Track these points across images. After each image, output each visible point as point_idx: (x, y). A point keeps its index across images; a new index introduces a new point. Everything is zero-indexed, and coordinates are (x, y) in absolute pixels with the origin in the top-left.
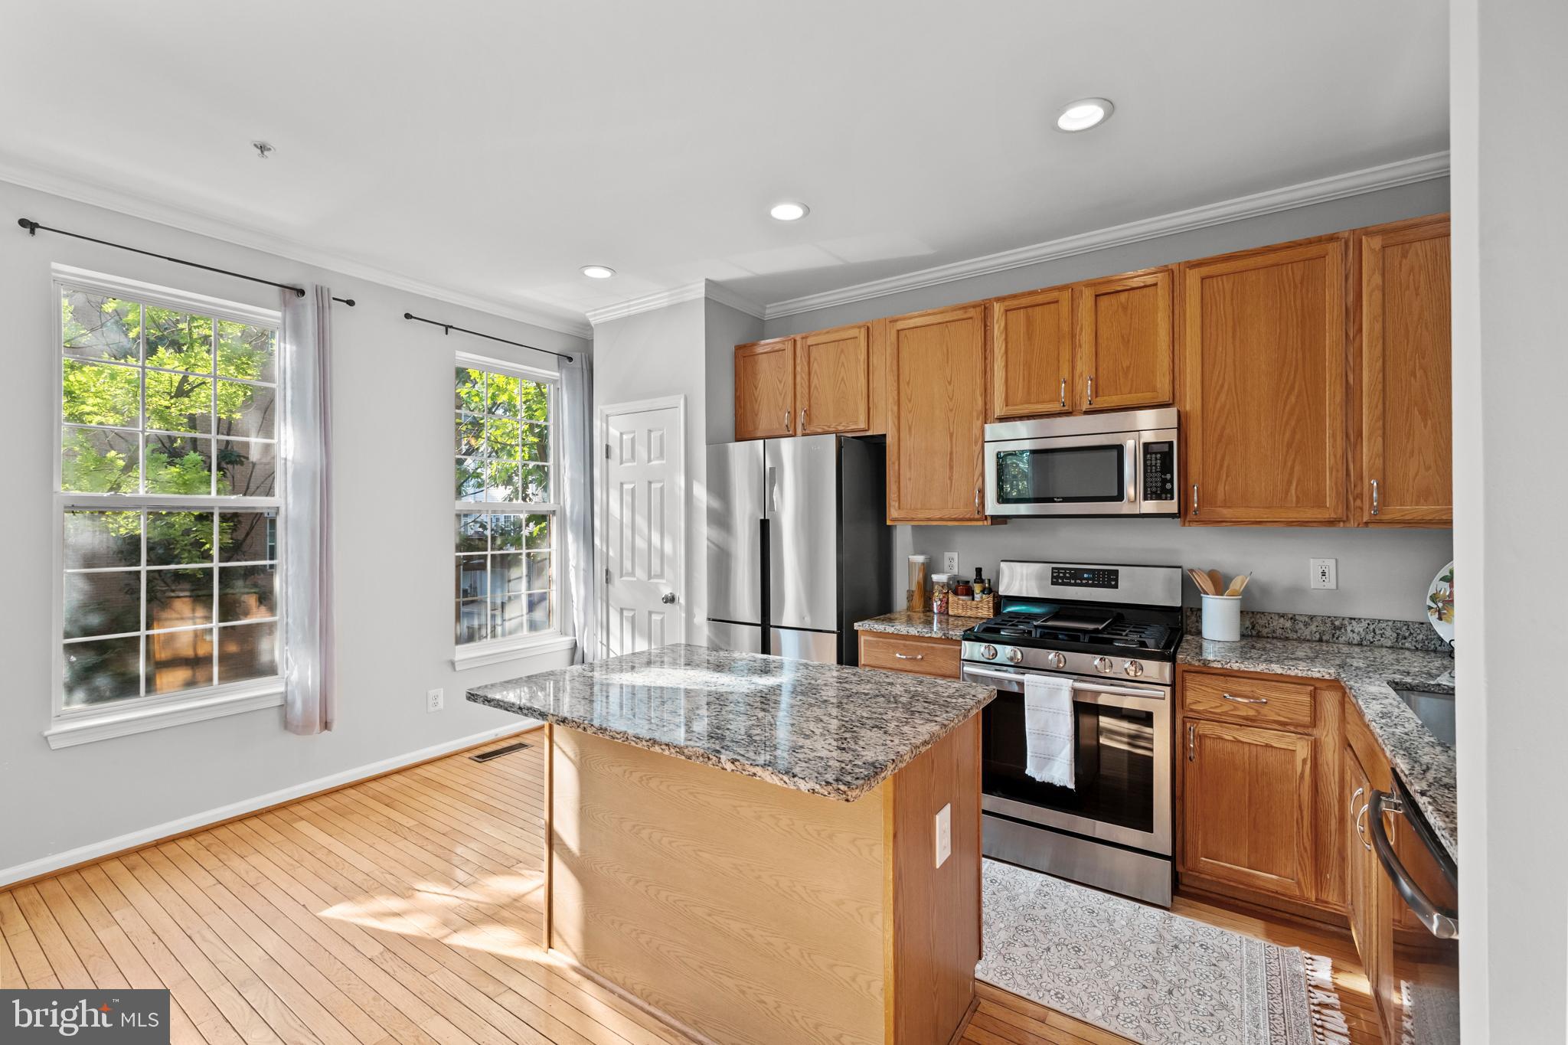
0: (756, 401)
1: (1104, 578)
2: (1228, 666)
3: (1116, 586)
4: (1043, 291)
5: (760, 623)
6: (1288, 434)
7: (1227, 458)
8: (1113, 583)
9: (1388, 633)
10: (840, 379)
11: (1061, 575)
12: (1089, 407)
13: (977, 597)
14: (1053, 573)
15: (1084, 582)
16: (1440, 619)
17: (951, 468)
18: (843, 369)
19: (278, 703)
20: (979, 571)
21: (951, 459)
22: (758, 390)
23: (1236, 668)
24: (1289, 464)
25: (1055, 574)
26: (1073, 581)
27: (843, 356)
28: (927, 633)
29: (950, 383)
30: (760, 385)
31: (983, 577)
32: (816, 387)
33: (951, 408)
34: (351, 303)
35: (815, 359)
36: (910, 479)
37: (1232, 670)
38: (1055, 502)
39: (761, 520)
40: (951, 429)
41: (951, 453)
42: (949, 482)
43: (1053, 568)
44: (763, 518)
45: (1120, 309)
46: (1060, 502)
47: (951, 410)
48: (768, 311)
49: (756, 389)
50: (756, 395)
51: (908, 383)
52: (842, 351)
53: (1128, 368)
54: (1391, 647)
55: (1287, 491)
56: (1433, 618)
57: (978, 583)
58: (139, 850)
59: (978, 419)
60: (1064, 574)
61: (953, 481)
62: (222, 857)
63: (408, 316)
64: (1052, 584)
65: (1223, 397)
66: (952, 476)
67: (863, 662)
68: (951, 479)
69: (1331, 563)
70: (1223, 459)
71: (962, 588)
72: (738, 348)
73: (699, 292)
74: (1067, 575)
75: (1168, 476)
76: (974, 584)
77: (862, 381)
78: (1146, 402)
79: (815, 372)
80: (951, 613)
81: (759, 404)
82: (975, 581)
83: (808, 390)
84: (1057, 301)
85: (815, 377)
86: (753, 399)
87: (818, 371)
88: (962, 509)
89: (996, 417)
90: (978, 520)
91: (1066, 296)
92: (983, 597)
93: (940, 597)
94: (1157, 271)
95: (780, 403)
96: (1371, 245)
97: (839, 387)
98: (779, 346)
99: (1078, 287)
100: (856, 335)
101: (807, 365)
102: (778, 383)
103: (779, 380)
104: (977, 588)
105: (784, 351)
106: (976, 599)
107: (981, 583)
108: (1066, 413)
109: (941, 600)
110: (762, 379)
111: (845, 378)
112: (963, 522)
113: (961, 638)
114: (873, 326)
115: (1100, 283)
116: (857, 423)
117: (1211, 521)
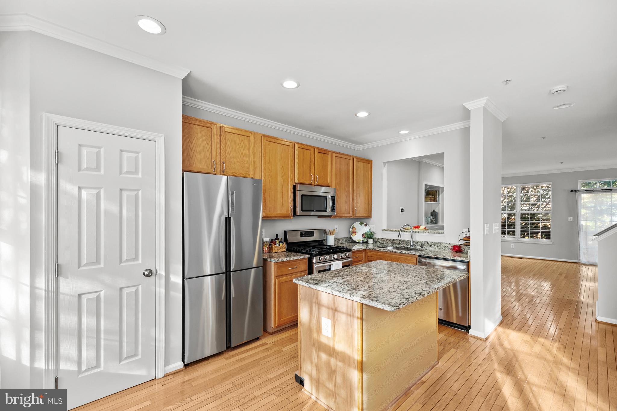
0: (191, 150)
1: (311, 234)
4: (307, 145)
6: (346, 197)
8: (313, 235)
9: (345, 240)
10: (241, 153)
12: (316, 184)
13: (277, 244)
15: (307, 235)
17: (283, 198)
18: (242, 148)
20: (277, 235)
21: (283, 195)
22: (193, 144)
24: (346, 204)
25: (301, 234)
26: (305, 235)
27: (242, 143)
28: (299, 258)
29: (282, 167)
30: (194, 142)
31: (278, 237)
33: (283, 176)
37: (355, 251)
38: (314, 211)
39: (226, 218)
40: (283, 184)
41: (283, 193)
43: (300, 232)
45: (322, 158)
49: (191, 143)
50: (191, 147)
51: (269, 163)
52: (242, 140)
53: (323, 175)
54: (345, 243)
55: (346, 210)
56: (351, 236)
59: (291, 182)
64: (301, 237)
68: (282, 202)
69: (337, 226)
70: (338, 202)
71: (272, 242)
75: (335, 205)
76: (276, 240)
77: (251, 157)
78: (327, 185)
79: (228, 146)
80: (273, 252)
81: (194, 153)
82: (276, 239)
83: (225, 153)
84: (310, 150)
85: (228, 148)
86: (189, 148)
87: (230, 145)
88: (286, 213)
89: (295, 182)
90: (290, 217)
91: (312, 149)
92: (281, 244)
93: (267, 246)
94: (328, 151)
95: (208, 156)
96: (355, 160)
97: (241, 156)
98: (209, 125)
99: (314, 148)
100: (249, 136)
101: (224, 141)
102: (207, 145)
103: (207, 143)
104: (277, 241)
105: (211, 129)
106: (279, 245)
107: (278, 239)
108: (311, 185)
109: (267, 248)
110: (195, 139)
111: (243, 153)
112: (285, 217)
113: (309, 257)
114: (255, 134)
115: (319, 149)
116: (249, 174)
117: (336, 217)
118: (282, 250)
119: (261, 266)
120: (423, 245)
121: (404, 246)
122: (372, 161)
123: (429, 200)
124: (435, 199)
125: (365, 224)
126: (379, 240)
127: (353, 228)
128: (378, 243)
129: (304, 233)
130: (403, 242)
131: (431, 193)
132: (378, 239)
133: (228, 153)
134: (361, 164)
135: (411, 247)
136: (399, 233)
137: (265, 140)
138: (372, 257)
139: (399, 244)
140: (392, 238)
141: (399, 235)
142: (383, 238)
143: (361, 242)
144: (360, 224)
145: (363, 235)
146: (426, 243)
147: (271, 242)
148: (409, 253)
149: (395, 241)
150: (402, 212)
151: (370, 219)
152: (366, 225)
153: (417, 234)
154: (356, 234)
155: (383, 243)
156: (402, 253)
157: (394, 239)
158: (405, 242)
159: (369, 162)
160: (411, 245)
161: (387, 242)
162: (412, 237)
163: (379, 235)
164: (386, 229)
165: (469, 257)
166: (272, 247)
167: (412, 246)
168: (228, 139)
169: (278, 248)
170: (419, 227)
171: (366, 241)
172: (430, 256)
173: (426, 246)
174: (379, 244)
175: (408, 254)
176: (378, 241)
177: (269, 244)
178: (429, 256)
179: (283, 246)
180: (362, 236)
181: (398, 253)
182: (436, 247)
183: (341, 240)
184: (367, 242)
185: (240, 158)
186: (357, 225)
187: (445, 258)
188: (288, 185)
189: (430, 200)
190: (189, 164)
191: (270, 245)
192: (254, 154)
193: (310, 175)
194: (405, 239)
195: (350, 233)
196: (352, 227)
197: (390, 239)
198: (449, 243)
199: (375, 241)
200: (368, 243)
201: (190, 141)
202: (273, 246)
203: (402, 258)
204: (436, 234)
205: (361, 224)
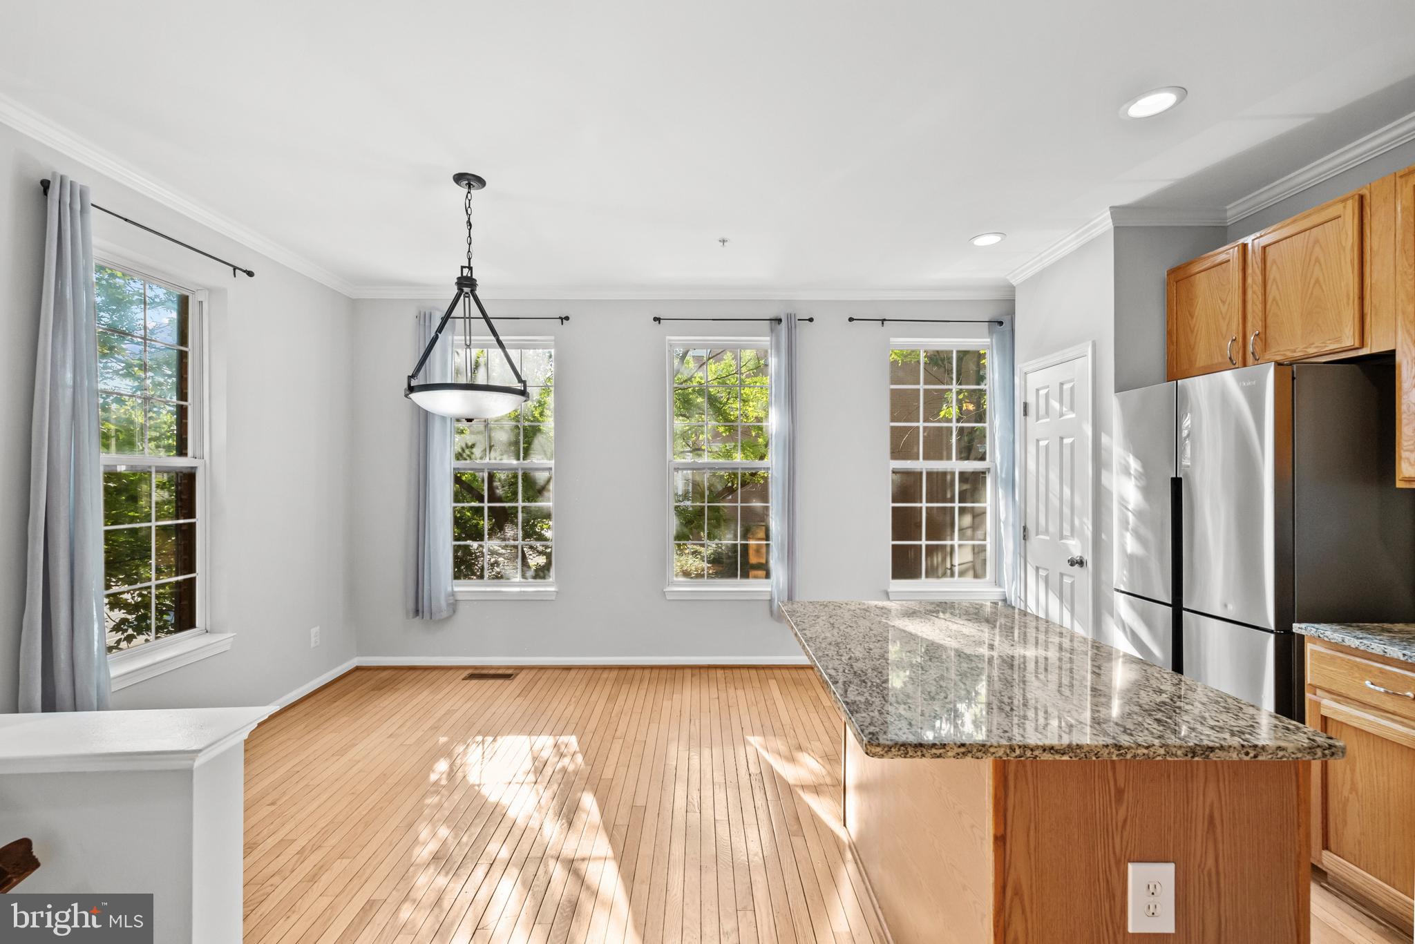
0: (1192, 332)
5: (1170, 603)
18: (1317, 267)
19: (769, 598)
22: (1194, 319)
30: (1196, 314)
32: (1274, 299)
34: (811, 320)
35: (1274, 262)
39: (1172, 479)
44: (1175, 476)
48: (1229, 214)
49: (1192, 317)
50: (1192, 326)
58: (700, 667)
62: (728, 685)
63: (851, 319)
67: (1309, 682)
72: (1171, 272)
73: (1105, 224)
81: (1196, 335)
83: (1261, 306)
86: (1189, 330)
95: (1224, 330)
98: (1222, 258)
100: (1338, 214)
101: (1260, 274)
103: (1223, 301)
105: (1228, 263)
110: (1199, 304)
111: (1321, 279)
114: (1371, 192)
116: (1339, 339)
185: (1310, 298)
190: (1189, 364)
201: (1191, 313)
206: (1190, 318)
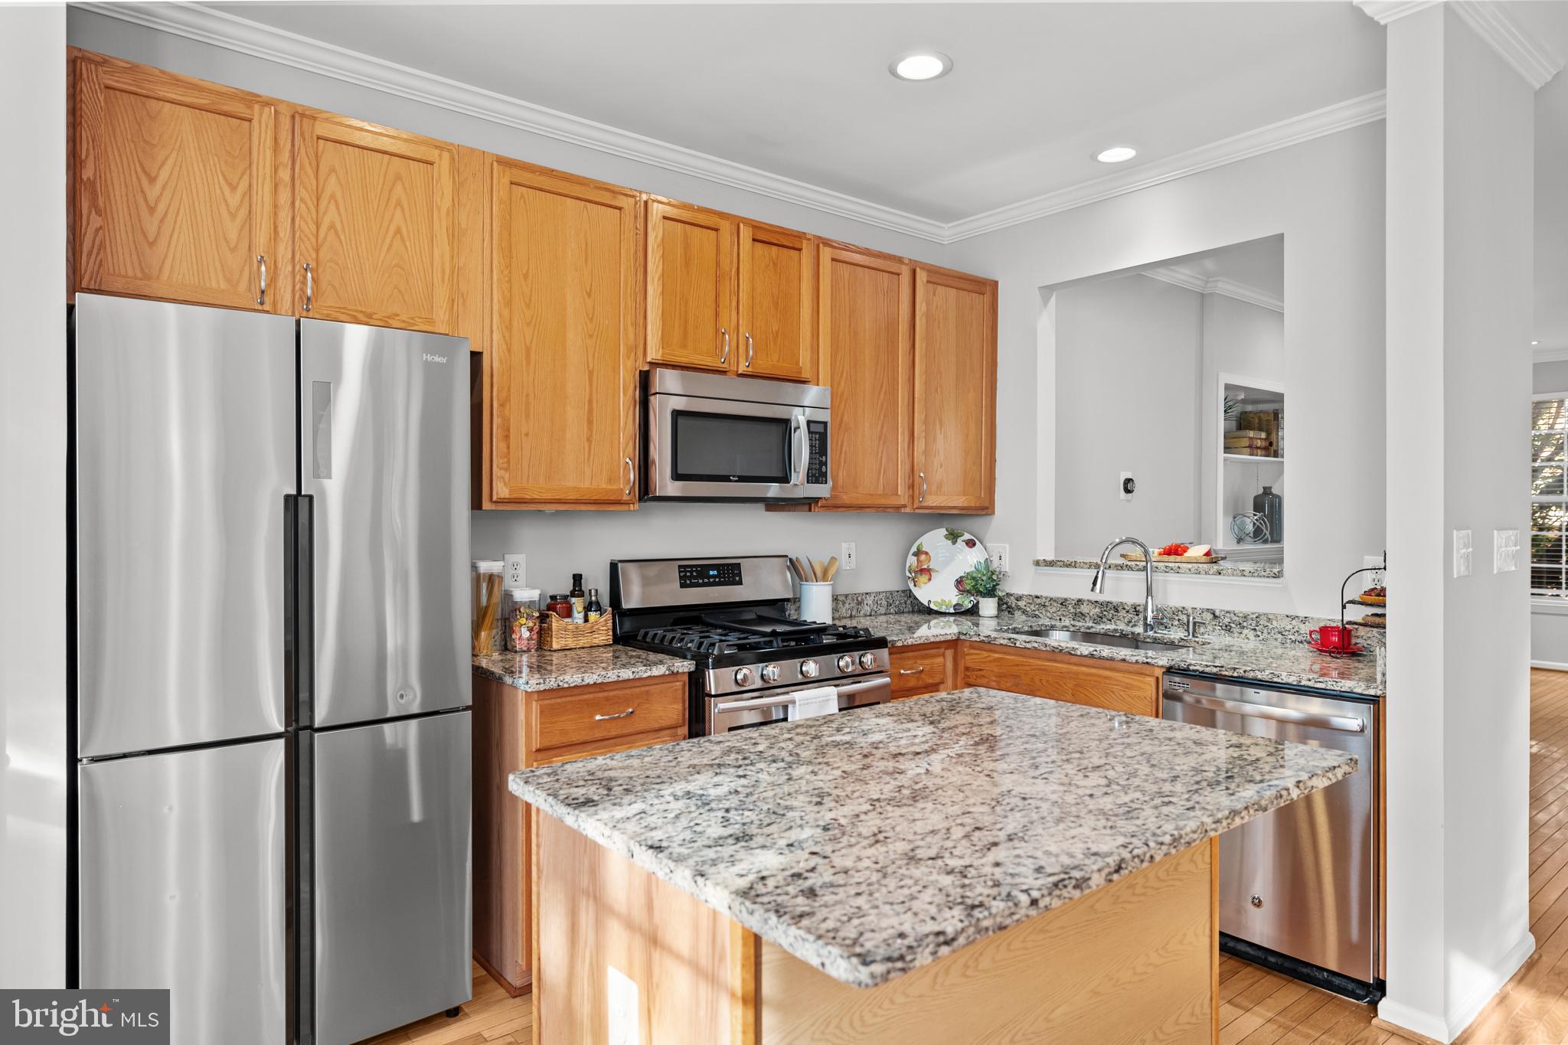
0: (152, 210)
1: (728, 574)
2: (905, 643)
3: (740, 583)
4: (705, 211)
6: (879, 428)
7: (845, 444)
8: (737, 579)
9: (884, 603)
10: (392, 229)
11: (688, 574)
12: (745, 369)
14: (680, 572)
15: (711, 580)
16: (915, 586)
17: (590, 422)
18: (398, 212)
20: (577, 579)
21: (590, 411)
22: (157, 185)
23: (910, 643)
24: (880, 454)
25: (682, 574)
26: (701, 581)
27: (399, 188)
28: (646, 672)
29: (589, 295)
30: (164, 175)
31: (583, 589)
33: (591, 333)
35: (332, 173)
36: (527, 435)
37: (908, 646)
38: (731, 481)
39: (287, 497)
40: (591, 365)
41: (590, 402)
42: (586, 444)
43: (680, 567)
44: (294, 492)
45: (771, 264)
46: (736, 481)
47: (591, 336)
49: (152, 180)
50: (153, 193)
51: (526, 276)
52: (398, 177)
53: (777, 333)
54: (885, 614)
55: (879, 479)
56: (911, 585)
57: (578, 596)
59: (629, 358)
60: (692, 572)
61: (593, 447)
64: (683, 586)
65: (843, 384)
66: (591, 436)
67: (535, 746)
68: (589, 440)
69: (853, 545)
70: (842, 446)
71: (557, 606)
74: (695, 574)
75: (824, 459)
76: (573, 600)
77: (442, 247)
78: (793, 375)
79: (333, 197)
80: (555, 646)
81: (162, 221)
82: (573, 594)
83: (313, 227)
84: (716, 230)
85: (332, 207)
86: (141, 201)
87: (339, 195)
88: (604, 486)
89: (649, 360)
90: (627, 503)
91: (726, 227)
92: (593, 616)
93: (531, 624)
94: (800, 236)
95: (233, 236)
96: (922, 277)
97: (391, 245)
98: (239, 108)
99: (737, 221)
100: (430, 159)
101: (312, 176)
102: (227, 190)
103: (230, 185)
104: (578, 604)
105: (247, 124)
106: (586, 620)
107: (581, 594)
108: (723, 372)
109: (531, 630)
110: (170, 162)
111: (404, 230)
112: (603, 505)
113: (693, 669)
114: (459, 156)
115: (756, 226)
116: (430, 321)
117: (834, 506)
118: (596, 642)
119: (467, 708)
120: (1195, 623)
121: (1122, 626)
122: (996, 283)
123: (1248, 449)
124: (1271, 444)
125: (967, 536)
126: (1021, 604)
127: (917, 554)
128: (1018, 614)
129: (694, 573)
130: (1117, 611)
131: (1257, 421)
132: (1019, 598)
133: (332, 226)
134: (947, 296)
135: (1146, 631)
136: (1093, 573)
137: (506, 181)
138: (980, 670)
139: (1099, 619)
140: (1073, 594)
141: (1095, 583)
142: (1039, 594)
143: (952, 610)
144: (946, 537)
145: (959, 582)
146: (1209, 616)
147: (550, 607)
148: (1128, 658)
149: (1084, 609)
150: (1127, 491)
151: (989, 517)
152: (971, 544)
153: (1172, 577)
154: (930, 579)
155: (1036, 616)
156: (1099, 658)
157: (1079, 601)
158: (1123, 613)
159: (986, 289)
160: (1146, 625)
161: (1054, 609)
162: (1149, 591)
163: (1021, 583)
164: (1050, 557)
165: (1379, 677)
166: (550, 629)
167: (1152, 629)
168: (332, 170)
169: (577, 632)
170: (1185, 550)
171: (970, 606)
172: (1215, 670)
173: (1210, 628)
174: (1024, 617)
175: (1124, 660)
176: (1019, 608)
177: (537, 614)
178: (1207, 670)
179: (602, 625)
180: (957, 587)
181: (1082, 656)
182: (1251, 635)
183: (870, 600)
184: (973, 612)
185: (388, 250)
186: (934, 540)
187: (1275, 680)
188: (616, 370)
189: (1250, 447)
190: (142, 270)
191: (543, 618)
192: (455, 236)
193: (717, 330)
194: (1124, 601)
195: (908, 574)
196: (914, 549)
197: (1066, 600)
198: (1302, 614)
199: (1006, 607)
200: (979, 616)
201: (145, 172)
202: (556, 622)
203: (1100, 676)
204: (1252, 579)
205: (953, 536)
206: (145, 181)
